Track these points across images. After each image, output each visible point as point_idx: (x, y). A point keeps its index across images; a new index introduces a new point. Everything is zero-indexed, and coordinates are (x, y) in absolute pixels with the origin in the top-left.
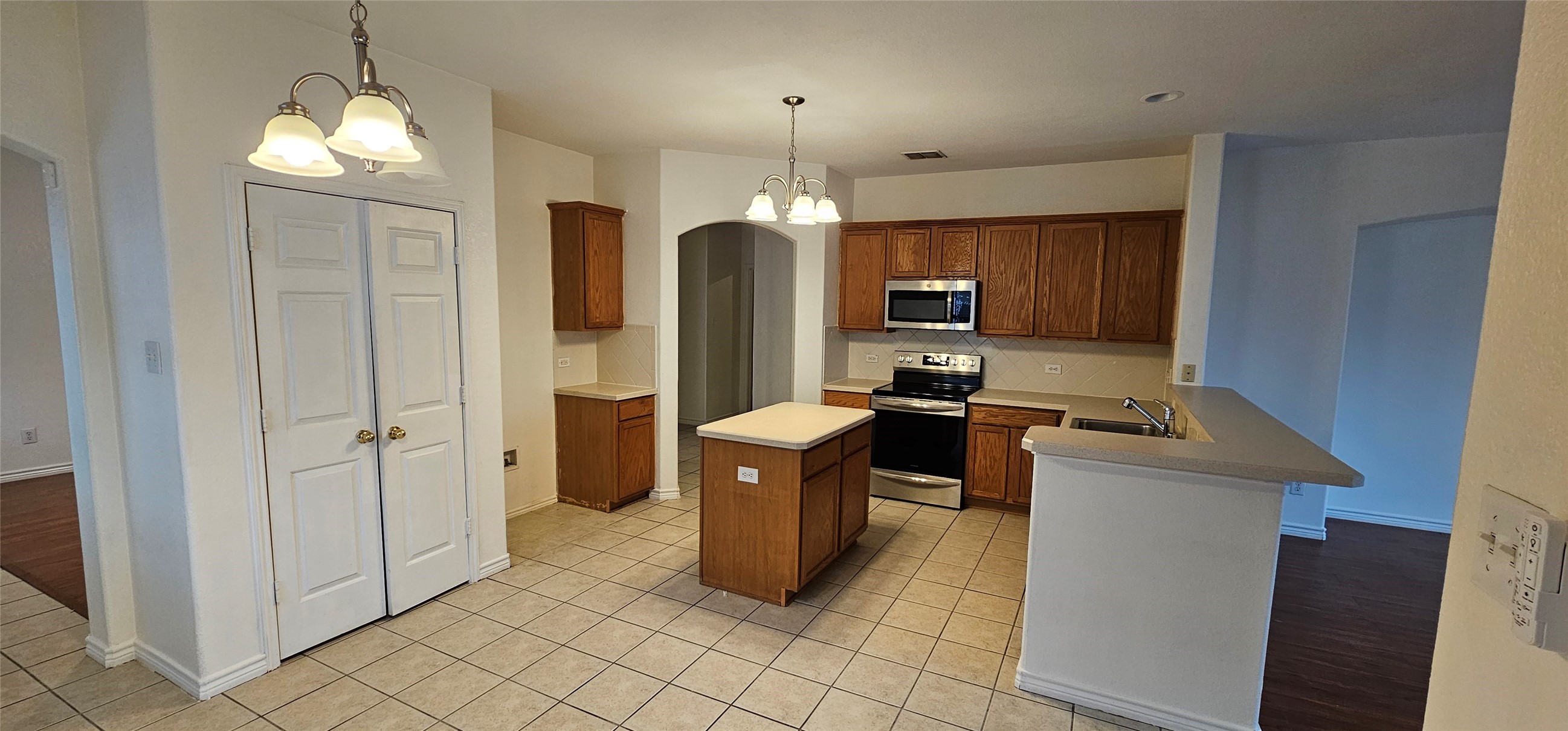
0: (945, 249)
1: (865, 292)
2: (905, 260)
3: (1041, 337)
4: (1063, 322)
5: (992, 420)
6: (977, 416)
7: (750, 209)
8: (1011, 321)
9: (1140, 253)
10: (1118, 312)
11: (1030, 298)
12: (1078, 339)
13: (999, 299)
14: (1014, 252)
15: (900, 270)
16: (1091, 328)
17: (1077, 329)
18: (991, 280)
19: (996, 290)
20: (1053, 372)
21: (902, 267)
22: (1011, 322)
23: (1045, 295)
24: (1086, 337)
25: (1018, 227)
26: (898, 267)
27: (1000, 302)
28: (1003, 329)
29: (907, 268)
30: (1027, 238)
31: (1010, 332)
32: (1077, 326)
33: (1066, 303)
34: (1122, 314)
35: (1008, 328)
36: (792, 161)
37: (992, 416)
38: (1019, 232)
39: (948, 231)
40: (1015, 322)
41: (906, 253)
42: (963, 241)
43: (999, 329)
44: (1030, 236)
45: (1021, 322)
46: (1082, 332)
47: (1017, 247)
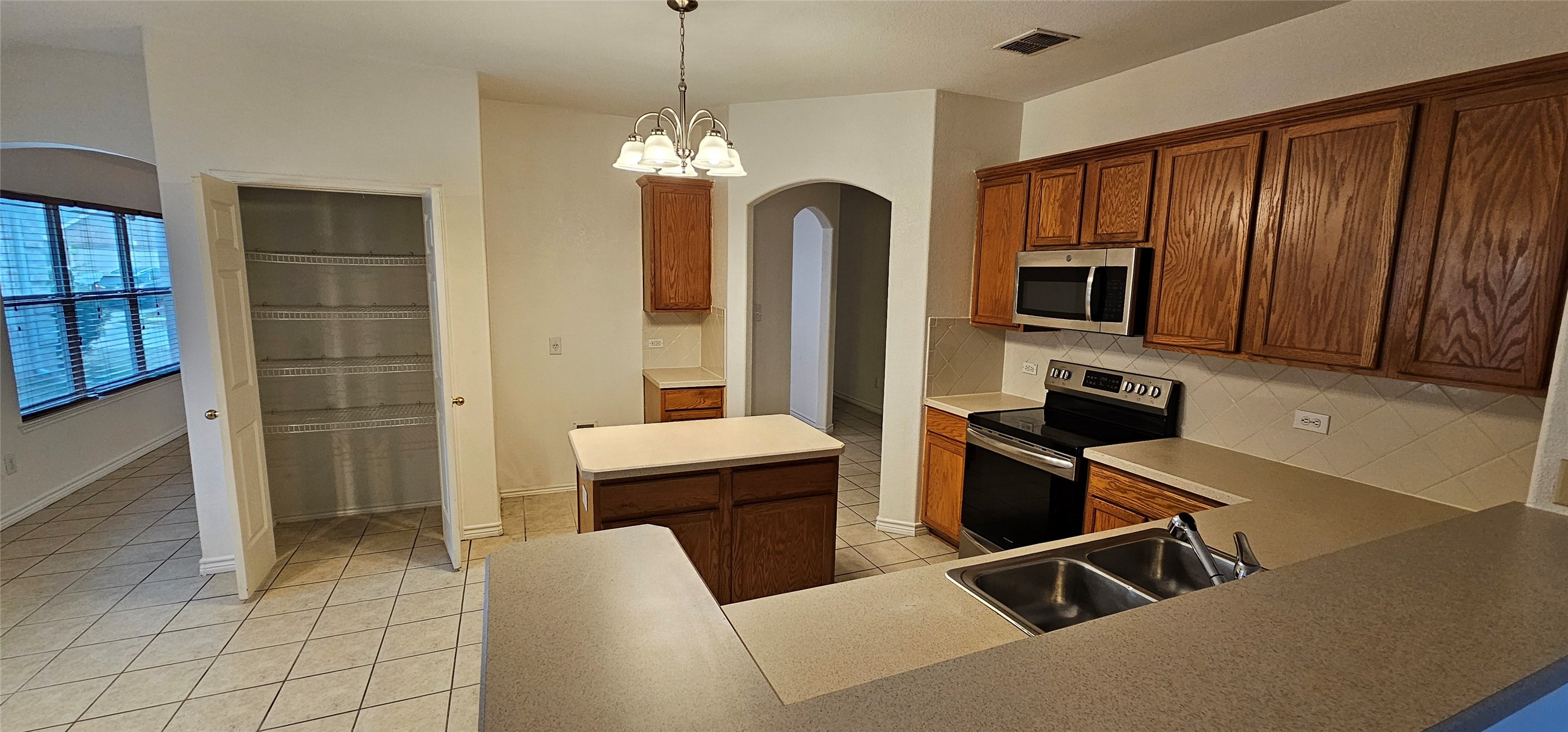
0: (1103, 195)
1: (1001, 269)
2: (1049, 221)
3: (1253, 356)
4: (1297, 329)
5: (1118, 496)
6: (1096, 483)
7: (619, 160)
8: (1198, 324)
9: (1506, 166)
10: (1431, 312)
11: (1235, 278)
12: (1331, 367)
13: (1181, 280)
14: (1212, 193)
15: (1043, 235)
16: (1360, 346)
17: (1327, 345)
18: (1171, 246)
19: (1177, 264)
20: (1311, 427)
21: (1044, 230)
22: (1200, 324)
23: (1265, 272)
24: (1345, 362)
25: (1220, 144)
26: (1041, 230)
27: (1183, 287)
28: (1183, 336)
29: (1051, 231)
30: (1237, 159)
31: (1193, 343)
32: (1327, 339)
33: (1307, 289)
34: (1442, 315)
35: (1193, 335)
36: (683, 89)
37: (1118, 489)
38: (1224, 152)
39: (1108, 165)
40: (1206, 324)
41: (1051, 207)
42: (1130, 180)
43: (1178, 336)
44: (1243, 158)
45: (1216, 324)
46: (1337, 352)
47: (1219, 182)
